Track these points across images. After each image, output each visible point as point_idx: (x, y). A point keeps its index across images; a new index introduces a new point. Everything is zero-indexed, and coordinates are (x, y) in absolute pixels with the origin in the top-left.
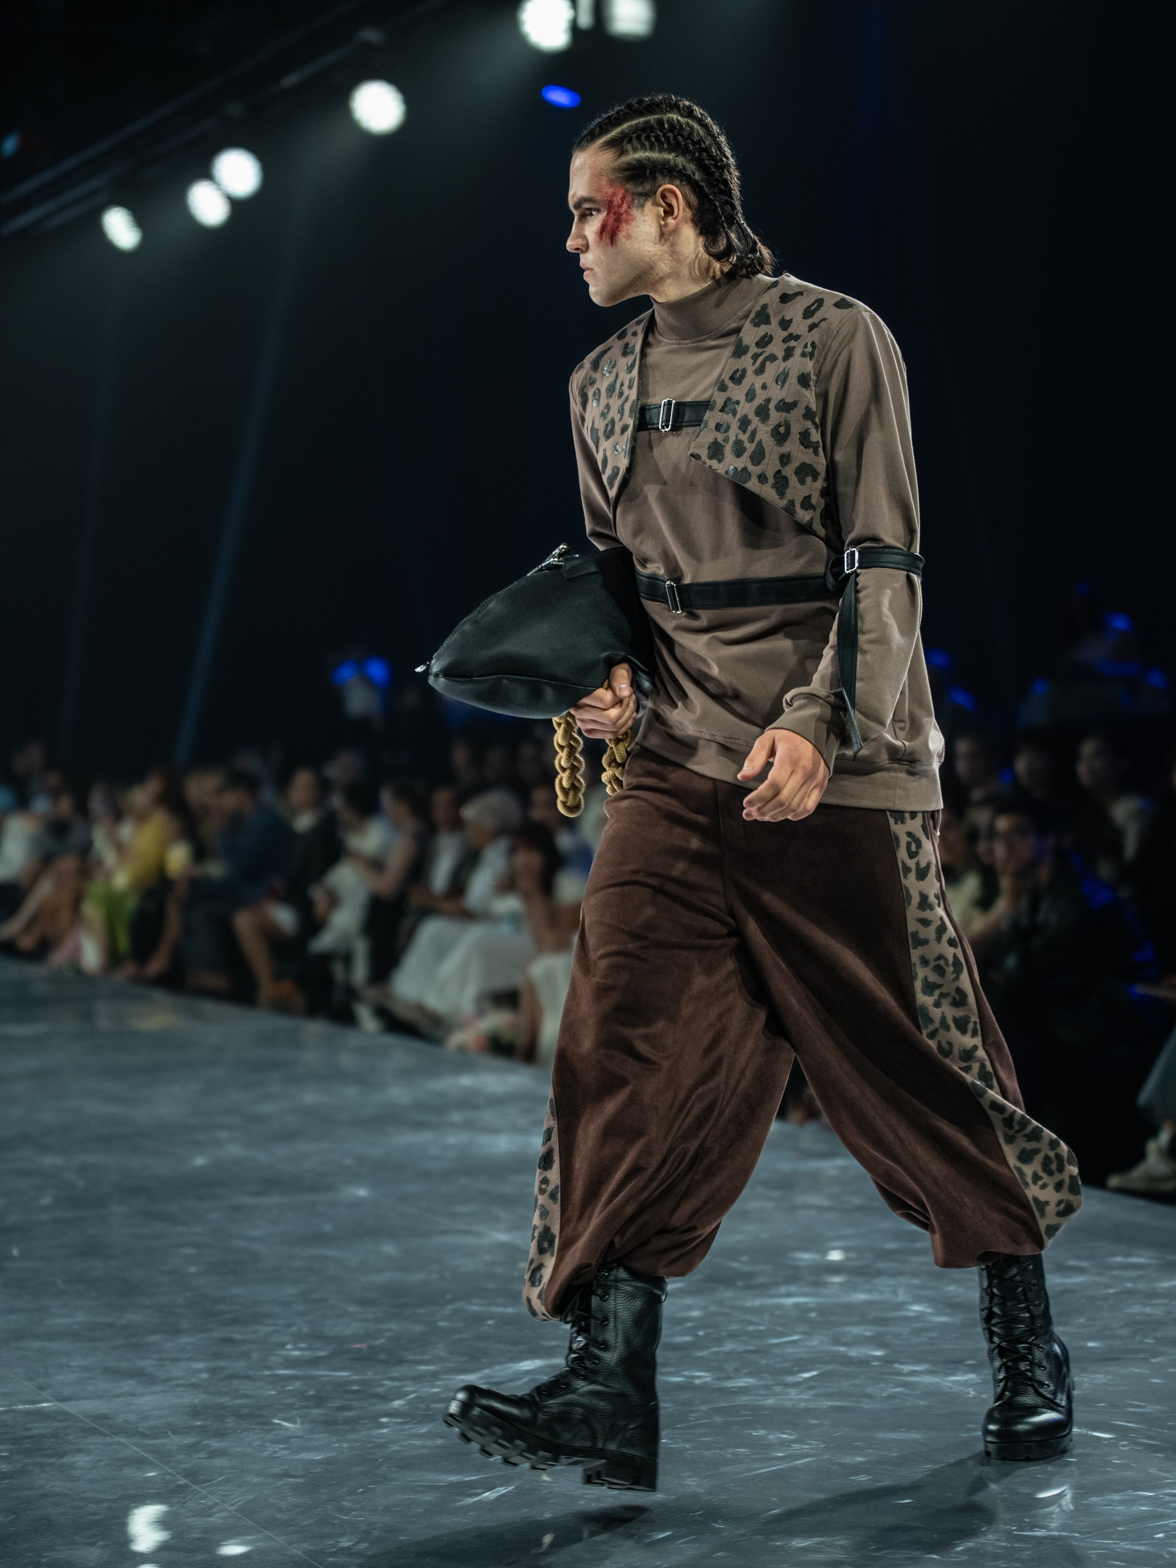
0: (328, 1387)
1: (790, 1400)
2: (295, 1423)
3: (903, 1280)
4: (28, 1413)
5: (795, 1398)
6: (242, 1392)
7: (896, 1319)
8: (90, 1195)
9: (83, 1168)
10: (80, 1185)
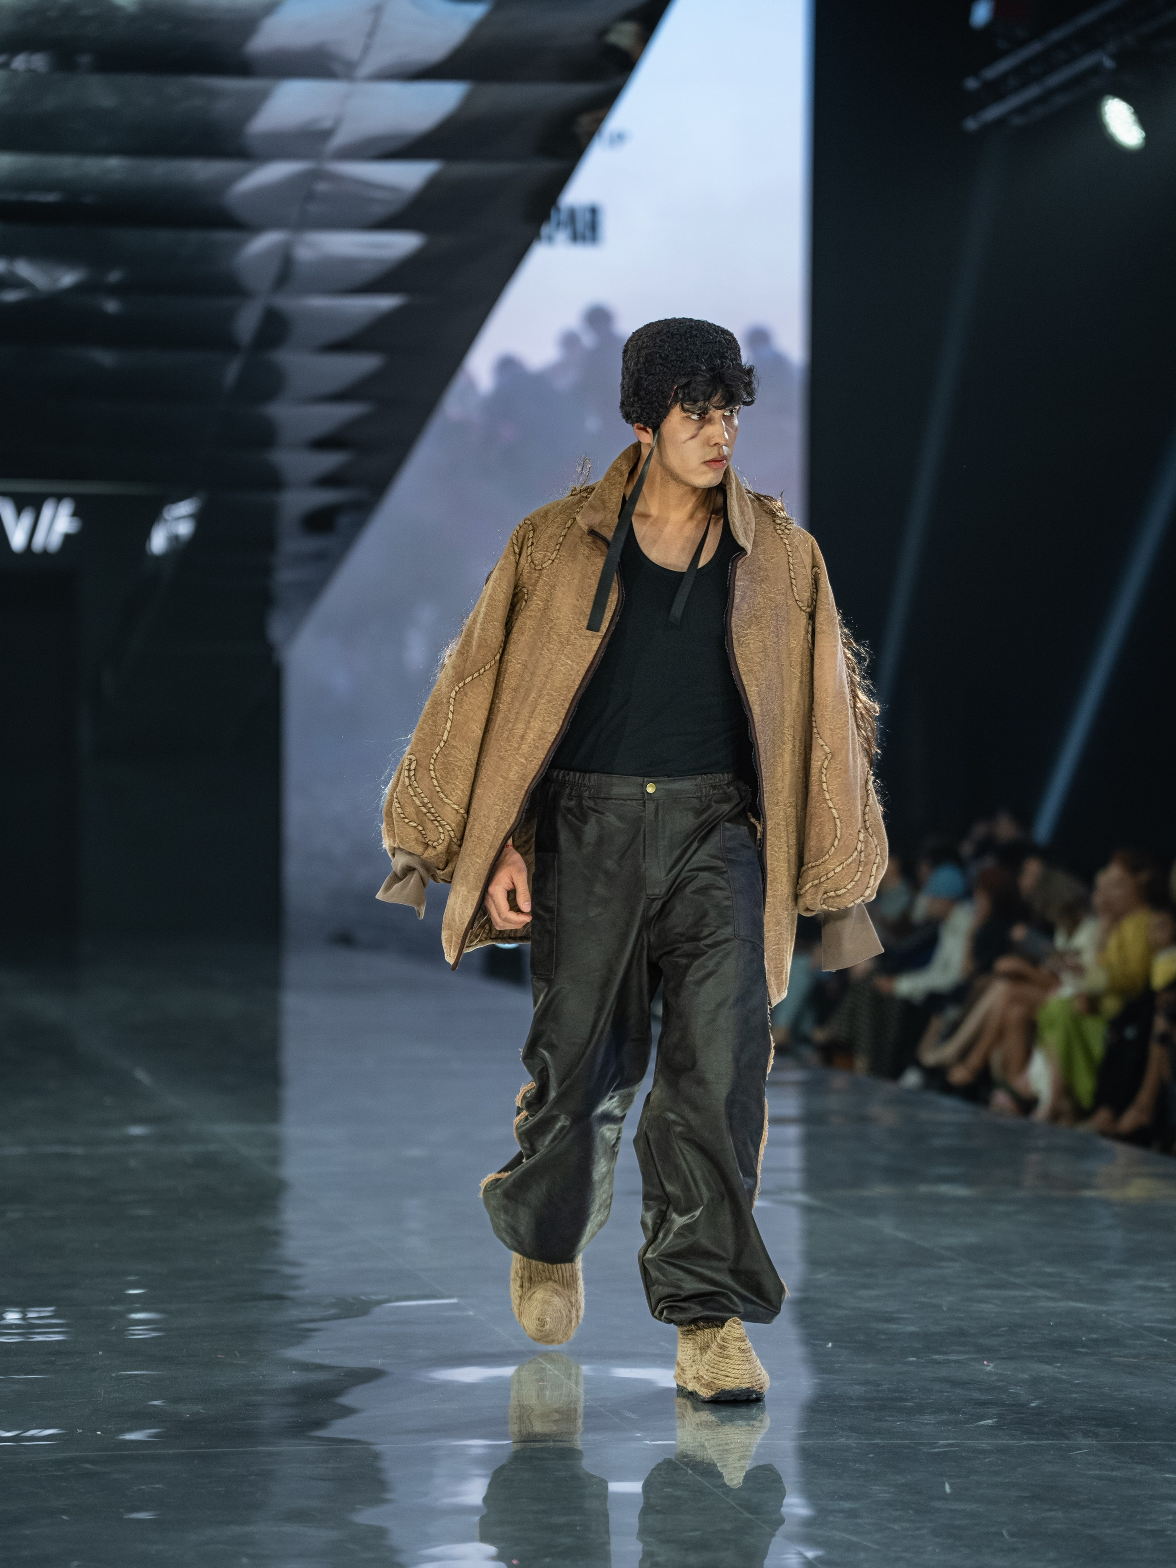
8: (1047, 1419)
9: (1035, 1382)
10: (1033, 1405)
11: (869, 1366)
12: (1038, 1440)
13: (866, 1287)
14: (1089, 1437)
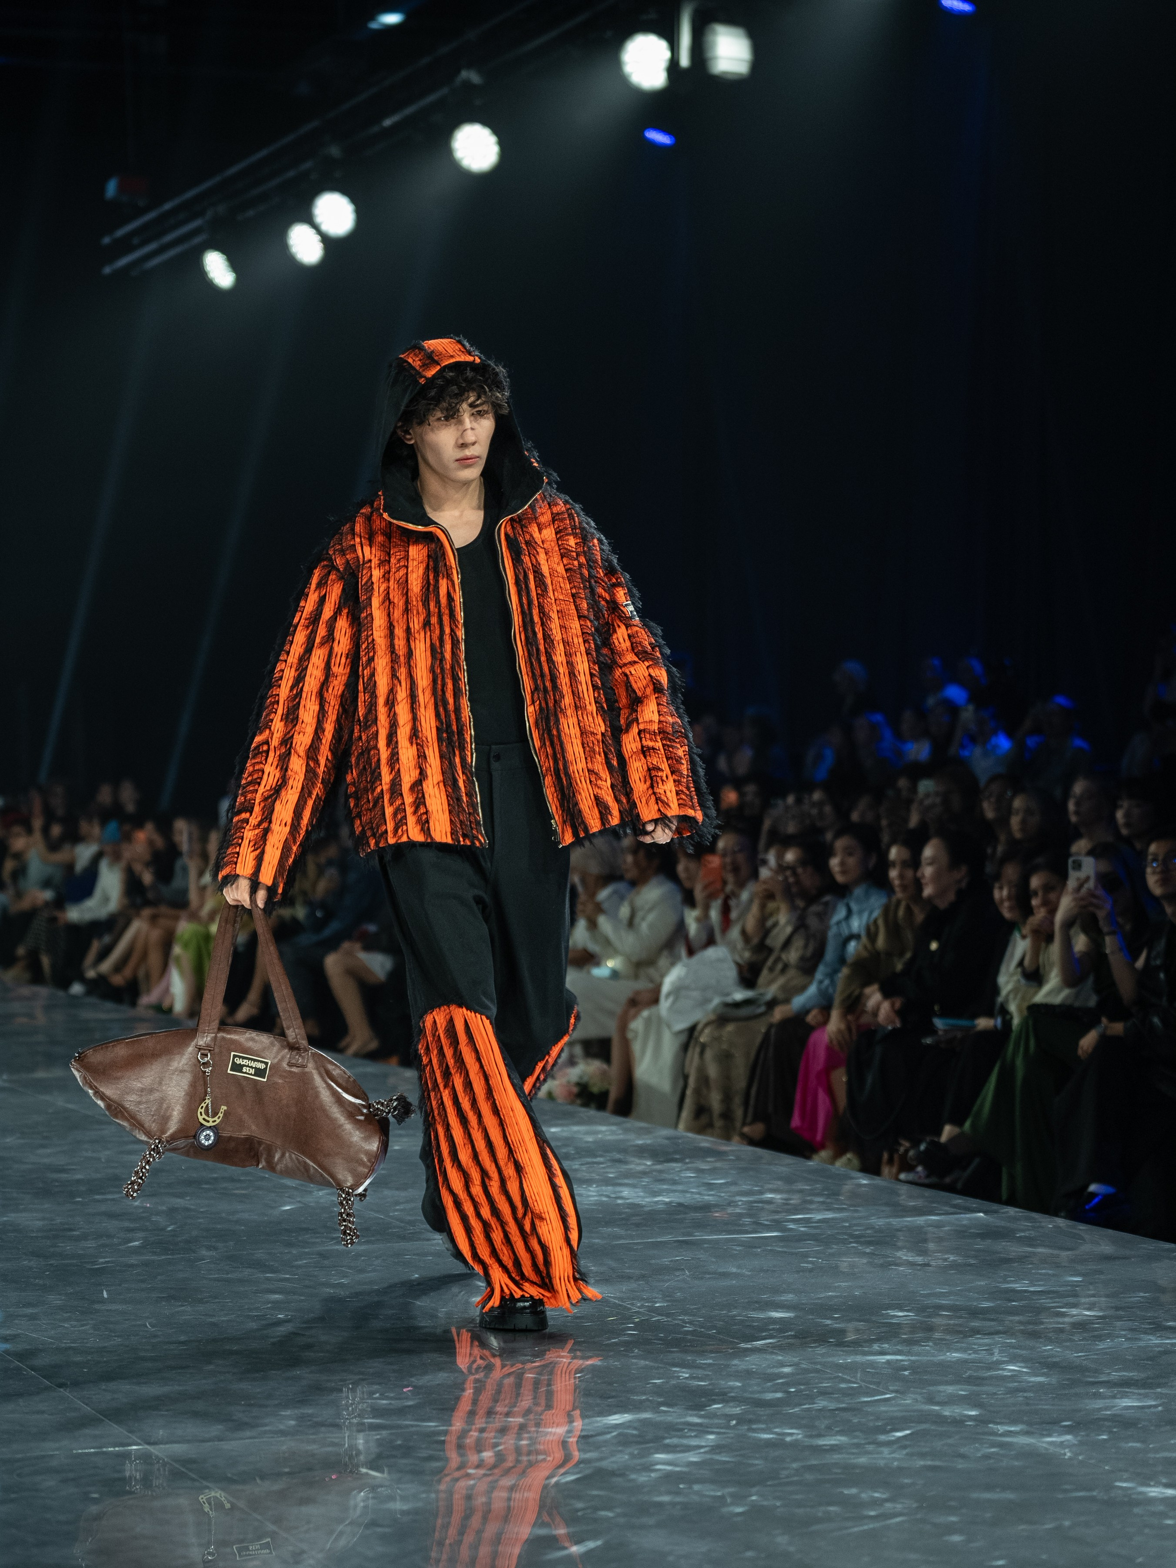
0: (415, 1437)
1: (884, 1458)
2: (382, 1472)
3: (997, 1338)
4: (118, 1455)
5: (887, 1457)
6: (329, 1440)
7: (991, 1377)
8: (179, 1239)
9: (172, 1211)
10: (169, 1229)
11: (46, 1206)
12: (172, 1254)
13: (43, 1146)
14: (211, 1250)
